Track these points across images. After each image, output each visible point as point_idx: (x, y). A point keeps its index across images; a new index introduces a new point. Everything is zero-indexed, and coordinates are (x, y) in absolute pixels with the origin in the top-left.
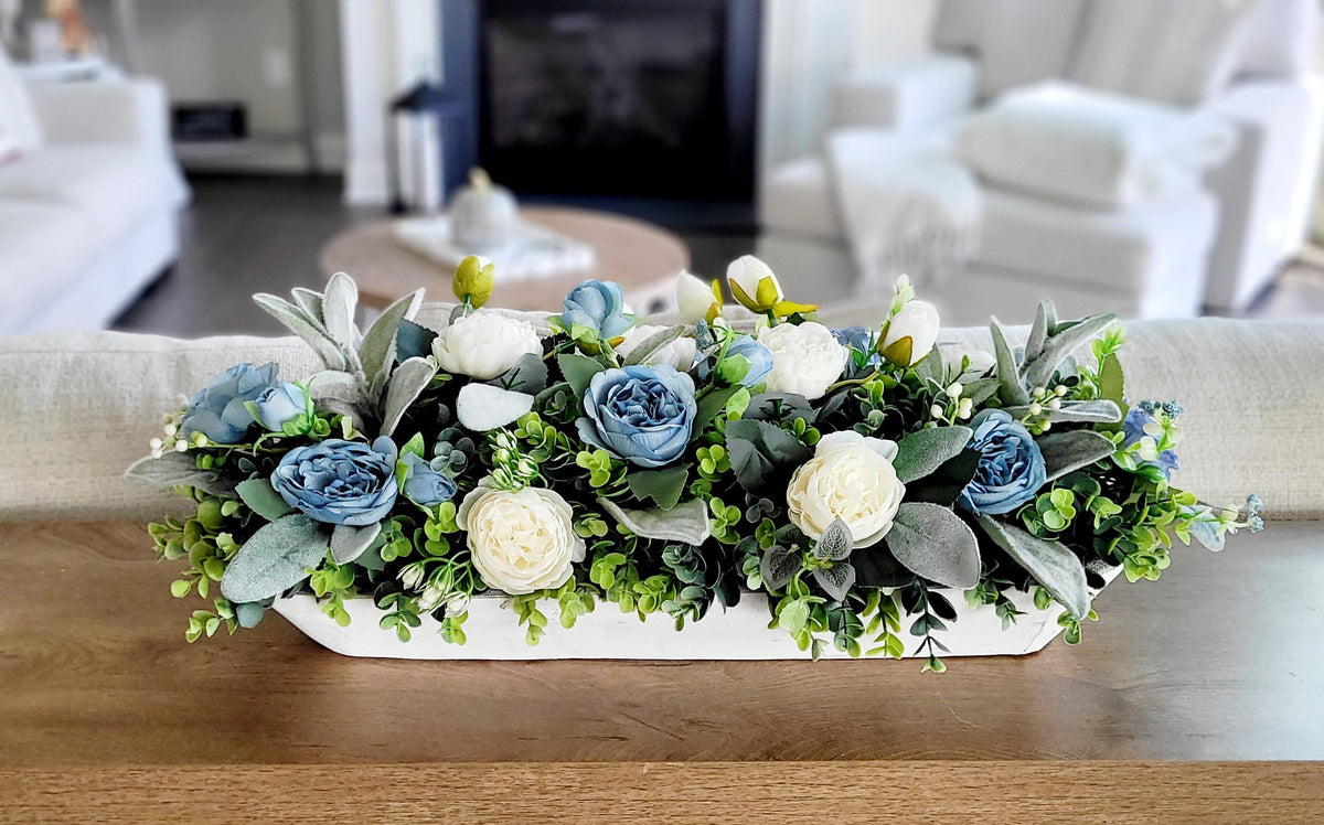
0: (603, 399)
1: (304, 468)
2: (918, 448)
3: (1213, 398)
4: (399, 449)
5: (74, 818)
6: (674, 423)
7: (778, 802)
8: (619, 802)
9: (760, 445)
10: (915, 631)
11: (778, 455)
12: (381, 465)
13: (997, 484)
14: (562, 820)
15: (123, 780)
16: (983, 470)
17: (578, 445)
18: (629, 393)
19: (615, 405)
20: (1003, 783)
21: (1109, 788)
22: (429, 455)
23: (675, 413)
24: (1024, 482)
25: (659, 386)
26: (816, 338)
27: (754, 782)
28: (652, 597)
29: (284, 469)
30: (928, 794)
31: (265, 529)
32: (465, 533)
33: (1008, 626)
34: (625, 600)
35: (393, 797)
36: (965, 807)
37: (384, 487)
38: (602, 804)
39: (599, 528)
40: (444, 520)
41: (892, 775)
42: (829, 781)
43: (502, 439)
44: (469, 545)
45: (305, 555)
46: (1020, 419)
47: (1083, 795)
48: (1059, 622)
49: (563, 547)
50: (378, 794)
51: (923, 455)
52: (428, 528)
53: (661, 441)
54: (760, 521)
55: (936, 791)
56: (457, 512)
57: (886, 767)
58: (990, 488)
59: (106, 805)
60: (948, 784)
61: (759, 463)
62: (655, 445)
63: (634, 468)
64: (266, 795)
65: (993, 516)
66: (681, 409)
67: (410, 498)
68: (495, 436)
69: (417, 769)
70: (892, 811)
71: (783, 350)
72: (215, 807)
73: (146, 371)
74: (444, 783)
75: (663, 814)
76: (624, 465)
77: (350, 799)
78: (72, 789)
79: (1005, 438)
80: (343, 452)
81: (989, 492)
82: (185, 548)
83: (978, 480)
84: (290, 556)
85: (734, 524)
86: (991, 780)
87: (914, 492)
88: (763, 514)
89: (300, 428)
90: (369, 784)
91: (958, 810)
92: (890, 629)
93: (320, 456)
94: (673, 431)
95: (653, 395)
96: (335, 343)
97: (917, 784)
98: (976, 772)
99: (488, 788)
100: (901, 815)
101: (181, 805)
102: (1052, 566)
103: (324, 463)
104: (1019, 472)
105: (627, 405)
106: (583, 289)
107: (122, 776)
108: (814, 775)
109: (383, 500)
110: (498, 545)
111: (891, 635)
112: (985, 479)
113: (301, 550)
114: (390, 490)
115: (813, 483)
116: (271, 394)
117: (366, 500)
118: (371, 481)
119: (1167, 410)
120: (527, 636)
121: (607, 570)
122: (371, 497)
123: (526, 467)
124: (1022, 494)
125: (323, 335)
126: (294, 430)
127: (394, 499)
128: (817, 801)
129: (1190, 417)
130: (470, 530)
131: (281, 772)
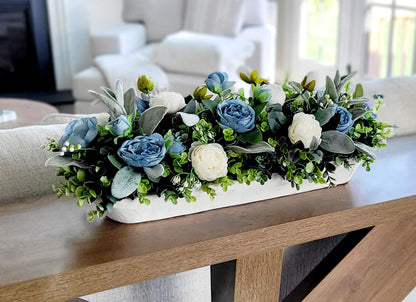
0: (224, 112)
1: (130, 148)
4: (164, 137)
6: (249, 117)
9: (277, 120)
10: (324, 176)
12: (159, 142)
13: (344, 124)
18: (230, 109)
19: (228, 113)
23: (248, 114)
25: (239, 105)
28: (253, 175)
29: (122, 149)
31: (119, 172)
32: (190, 163)
40: (184, 159)
46: (341, 105)
48: (363, 165)
53: (247, 122)
56: (188, 155)
58: (342, 126)
61: (277, 126)
62: (245, 124)
63: (238, 134)
66: (250, 112)
67: (171, 153)
68: (195, 128)
80: (145, 140)
84: (130, 180)
85: (276, 147)
87: (325, 128)
89: (128, 133)
93: (135, 143)
95: (238, 108)
96: (120, 106)
101: (110, 278)
103: (138, 144)
104: (347, 120)
105: (232, 113)
107: (88, 271)
113: (133, 178)
114: (164, 151)
116: (119, 121)
117: (156, 155)
118: (157, 149)
119: (382, 97)
120: (211, 197)
122: (159, 154)
123: (211, 135)
130: (192, 161)
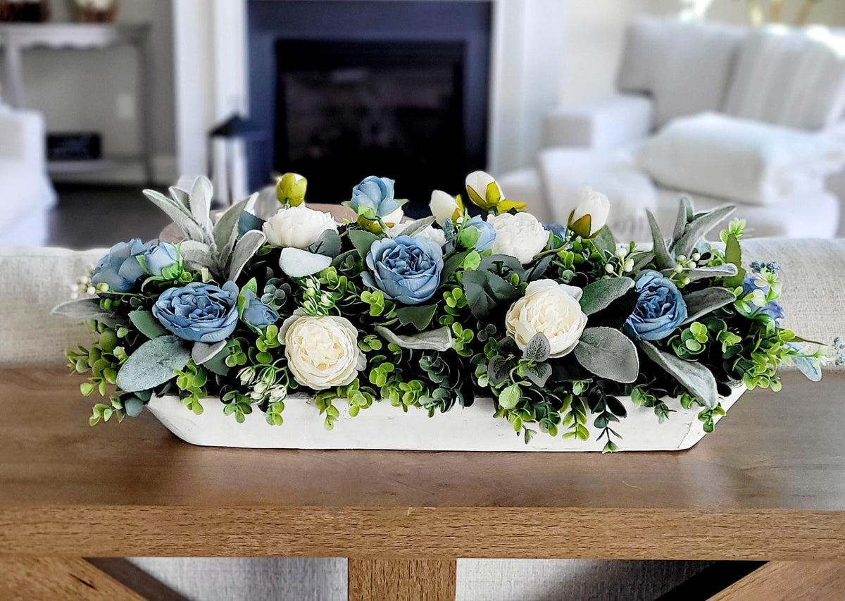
0: (380, 258)
1: (175, 302)
2: (597, 291)
3: (813, 289)
4: (240, 289)
5: (10, 544)
6: (428, 273)
7: (502, 538)
8: (390, 536)
9: (487, 288)
10: (597, 424)
11: (499, 295)
12: (227, 299)
13: (652, 317)
14: (350, 549)
15: (46, 516)
16: (642, 309)
17: (361, 287)
18: (397, 254)
19: (388, 262)
20: (662, 525)
21: (736, 530)
22: (260, 293)
23: (428, 267)
24: (671, 316)
25: (417, 250)
26: (526, 222)
27: (485, 523)
28: (412, 393)
29: (161, 303)
30: (607, 533)
31: (147, 344)
32: (283, 347)
33: (663, 421)
34: (393, 395)
35: (231, 531)
36: (634, 543)
37: (229, 314)
38: (379, 538)
39: (376, 345)
40: (270, 338)
41: (582, 518)
42: (537, 522)
43: (310, 283)
44: (286, 355)
45: (174, 362)
46: (669, 277)
47: (717, 535)
48: (699, 418)
49: (351, 356)
50: (222, 529)
51: (599, 296)
52: (259, 343)
53: (419, 285)
54: (487, 341)
55: (613, 530)
56: (279, 332)
57: (577, 512)
58: (647, 320)
59: (32, 534)
60: (622, 526)
61: (486, 301)
62: (415, 288)
63: (400, 305)
64: (144, 528)
65: (650, 341)
66: (432, 264)
67: (248, 322)
68: (305, 281)
69: (250, 510)
70: (583, 545)
71: (503, 229)
72: (109, 537)
73: (53, 269)
74: (268, 521)
75: (421, 546)
76: (394, 303)
77: (202, 532)
78: (11, 522)
79: (657, 288)
80: (202, 291)
81: (646, 322)
82: (90, 364)
83: (638, 314)
84: (164, 362)
85: (469, 342)
86: (652, 522)
87: (594, 321)
88: (490, 335)
89: (173, 274)
90: (215, 521)
91: (630, 545)
92: (579, 422)
93: (186, 294)
94: (427, 278)
95: (414, 255)
96: (197, 223)
97: (600, 525)
98: (641, 517)
99: (298, 525)
100: (589, 548)
101: (85, 536)
102: (692, 376)
103: (189, 298)
104: (667, 310)
105: (395, 261)
106: (367, 183)
107: (45, 513)
108: (527, 518)
109: (228, 322)
110: (306, 353)
111: (580, 425)
112: (644, 314)
113: (171, 358)
114: (234, 316)
115: (524, 312)
116: (155, 250)
117: (217, 322)
118: (220, 310)
119: (769, 268)
120: (325, 423)
121: (381, 374)
122: (221, 320)
123: (326, 300)
124: (670, 325)
125: (189, 217)
126: (169, 275)
127: (236, 322)
128: (529, 538)
129: (798, 303)
130: (287, 344)
131: (156, 511)
